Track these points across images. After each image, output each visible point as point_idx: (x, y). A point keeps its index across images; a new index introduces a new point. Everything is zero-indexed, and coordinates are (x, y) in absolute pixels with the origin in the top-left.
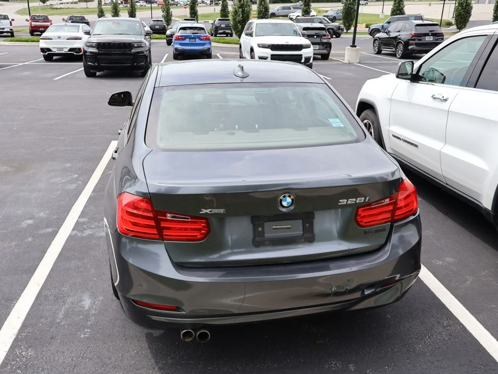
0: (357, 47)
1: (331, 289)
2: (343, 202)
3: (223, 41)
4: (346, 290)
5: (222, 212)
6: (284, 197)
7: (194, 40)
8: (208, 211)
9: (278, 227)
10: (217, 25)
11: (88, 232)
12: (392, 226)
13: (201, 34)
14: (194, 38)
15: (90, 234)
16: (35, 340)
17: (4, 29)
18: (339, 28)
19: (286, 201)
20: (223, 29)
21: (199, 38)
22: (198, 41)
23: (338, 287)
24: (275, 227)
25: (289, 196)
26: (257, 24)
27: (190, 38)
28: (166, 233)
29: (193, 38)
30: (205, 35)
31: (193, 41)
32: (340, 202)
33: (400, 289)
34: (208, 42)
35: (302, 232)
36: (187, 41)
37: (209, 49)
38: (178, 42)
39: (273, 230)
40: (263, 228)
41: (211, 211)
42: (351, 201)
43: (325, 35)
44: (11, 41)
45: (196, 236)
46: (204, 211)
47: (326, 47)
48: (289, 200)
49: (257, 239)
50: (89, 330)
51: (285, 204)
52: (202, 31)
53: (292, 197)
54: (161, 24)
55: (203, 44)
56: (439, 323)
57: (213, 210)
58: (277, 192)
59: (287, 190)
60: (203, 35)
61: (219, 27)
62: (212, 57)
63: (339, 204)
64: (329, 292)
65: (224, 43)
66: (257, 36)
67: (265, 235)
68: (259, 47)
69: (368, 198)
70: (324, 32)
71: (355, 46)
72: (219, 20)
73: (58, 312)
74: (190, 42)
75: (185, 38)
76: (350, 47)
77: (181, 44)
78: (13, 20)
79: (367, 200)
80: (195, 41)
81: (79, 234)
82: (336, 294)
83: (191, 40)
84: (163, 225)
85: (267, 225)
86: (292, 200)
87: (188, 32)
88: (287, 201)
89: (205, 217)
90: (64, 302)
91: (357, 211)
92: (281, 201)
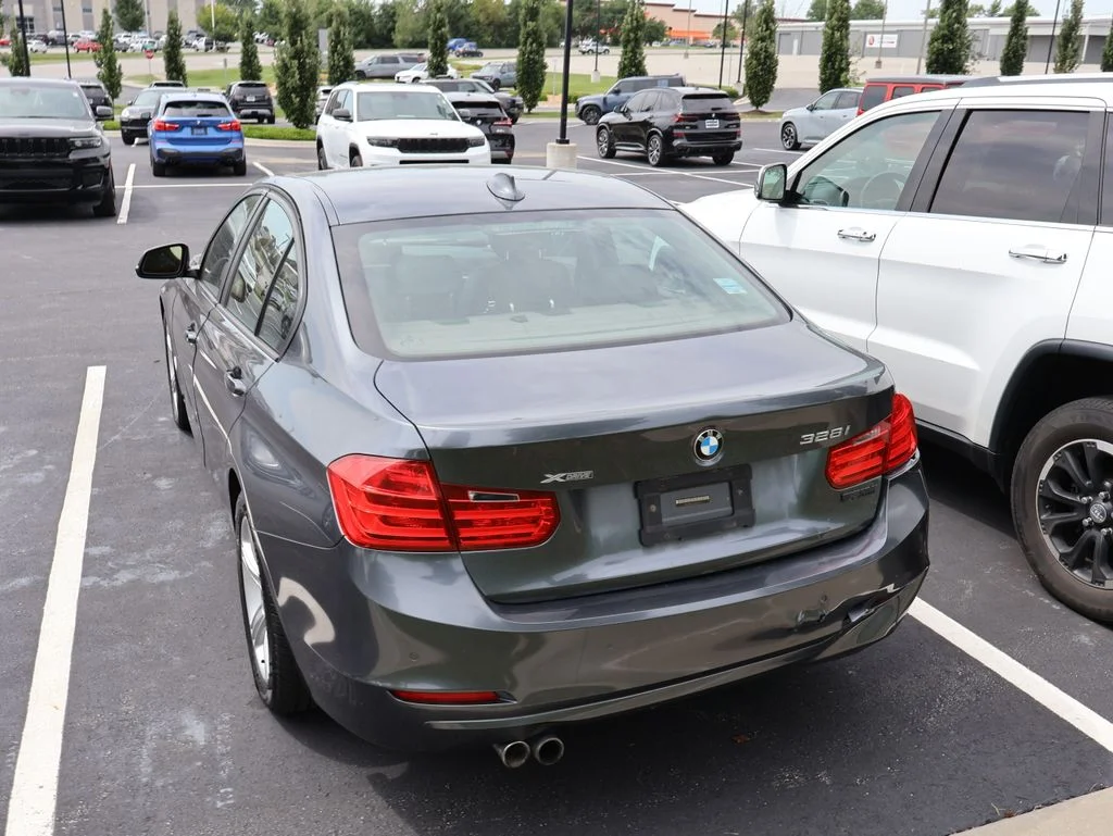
0: (571, 145)
1: (797, 618)
2: (809, 438)
3: (257, 133)
4: (821, 617)
5: (587, 477)
6: (705, 435)
7: (202, 131)
8: (558, 478)
9: (686, 501)
10: (237, 97)
11: (124, 577)
12: (884, 482)
13: (218, 116)
14: (203, 126)
15: (132, 581)
16: (108, 830)
18: (513, 103)
19: (708, 444)
20: (250, 106)
21: (215, 125)
22: (212, 133)
23: (807, 613)
24: (681, 502)
25: (715, 434)
26: (359, 94)
27: (193, 126)
28: (464, 533)
29: (199, 127)
30: (229, 119)
31: (199, 133)
32: (803, 440)
34: (235, 134)
35: (730, 508)
36: (186, 133)
37: (240, 152)
38: (163, 135)
39: (679, 506)
40: (659, 506)
41: (564, 478)
42: (821, 436)
43: (498, 119)
45: (529, 534)
46: (551, 478)
47: (504, 145)
48: (714, 441)
49: (647, 529)
50: (229, 790)
51: (705, 450)
52: (219, 110)
53: (719, 436)
54: (98, 95)
55: (227, 141)
56: (948, 672)
57: (570, 474)
58: (690, 427)
59: (711, 422)
60: (223, 119)
61: (243, 101)
62: (248, 170)
63: (802, 443)
65: (262, 138)
66: (361, 119)
67: (664, 520)
68: (372, 144)
69: (848, 428)
70: (496, 112)
71: (567, 142)
72: (240, 85)
73: (134, 760)
74: (194, 137)
75: (180, 126)
76: (554, 144)
77: (172, 141)
79: (846, 433)
80: (206, 133)
81: (104, 583)
82: (805, 627)
83: (196, 131)
84: (460, 516)
85: (664, 497)
86: (720, 441)
87: (186, 114)
88: (710, 445)
89: (550, 493)
90: (141, 738)
91: (829, 457)
92: (699, 444)
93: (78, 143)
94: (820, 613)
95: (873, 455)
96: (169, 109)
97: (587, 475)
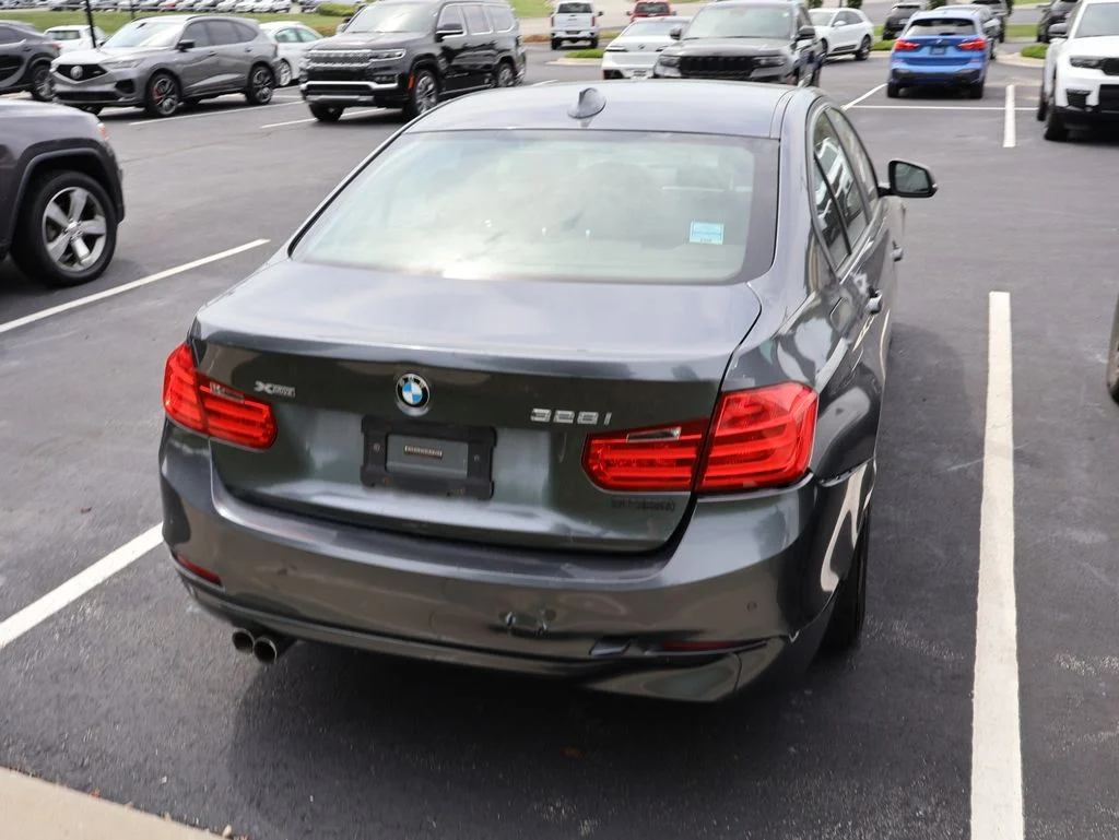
1: (503, 616)
2: (541, 414)
5: (290, 394)
6: (406, 380)
7: (940, 50)
8: (267, 388)
9: (415, 450)
12: (692, 503)
13: (964, 35)
14: (943, 46)
17: (578, 32)
19: (409, 389)
21: (956, 44)
22: (951, 53)
24: (411, 449)
25: (417, 381)
27: (933, 45)
28: (211, 421)
29: (940, 46)
30: (973, 37)
31: (938, 53)
32: (536, 415)
33: (736, 674)
34: (976, 54)
35: (467, 473)
36: (925, 53)
37: (977, 73)
38: (901, 54)
39: (407, 454)
40: (386, 447)
41: (271, 389)
42: (564, 416)
44: (579, 56)
45: (256, 438)
46: (261, 387)
48: (416, 390)
49: (370, 468)
51: (408, 396)
52: (968, 28)
53: (423, 384)
55: (966, 61)
57: (275, 387)
59: (411, 366)
60: (966, 38)
62: (985, 93)
63: (535, 418)
64: (498, 622)
68: (1074, 65)
74: (932, 56)
75: (923, 43)
77: (910, 61)
78: (601, 14)
79: (607, 422)
80: (945, 53)
82: (512, 631)
83: (937, 50)
85: (394, 440)
86: (424, 390)
87: (933, 33)
88: (413, 392)
91: (588, 446)
92: (400, 389)
93: (763, 62)
94: (539, 625)
95: (681, 463)
96: (914, 27)
97: (289, 391)
